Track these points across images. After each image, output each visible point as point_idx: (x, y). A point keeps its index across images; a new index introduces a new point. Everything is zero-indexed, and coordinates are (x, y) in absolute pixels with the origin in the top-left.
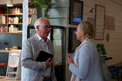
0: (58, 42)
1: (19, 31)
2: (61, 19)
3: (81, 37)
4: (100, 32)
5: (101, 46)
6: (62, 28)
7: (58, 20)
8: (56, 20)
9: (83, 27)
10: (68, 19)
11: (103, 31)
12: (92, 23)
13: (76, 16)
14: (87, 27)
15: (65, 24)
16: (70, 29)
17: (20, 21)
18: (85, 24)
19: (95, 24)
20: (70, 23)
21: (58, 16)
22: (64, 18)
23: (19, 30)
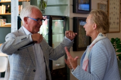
0: (59, 37)
1: (6, 24)
2: (62, 7)
3: (91, 32)
4: (114, 23)
5: (117, 41)
6: (64, 18)
7: (58, 7)
8: (56, 7)
9: (96, 19)
10: (72, 7)
11: (118, 21)
12: (104, 10)
13: (83, 2)
14: (101, 18)
15: (68, 13)
16: (74, 19)
17: (8, 10)
18: (98, 14)
19: (108, 11)
20: (74, 11)
21: (58, 3)
22: (67, 5)
23: (7, 22)
